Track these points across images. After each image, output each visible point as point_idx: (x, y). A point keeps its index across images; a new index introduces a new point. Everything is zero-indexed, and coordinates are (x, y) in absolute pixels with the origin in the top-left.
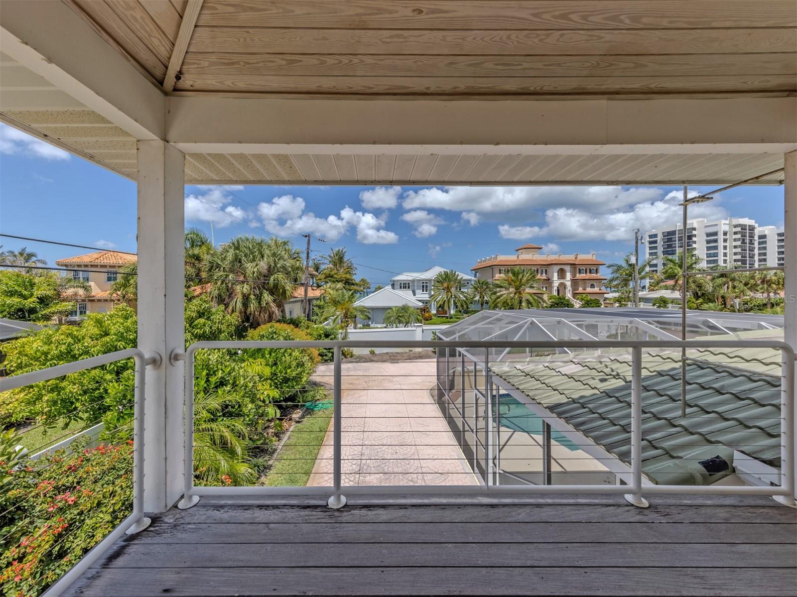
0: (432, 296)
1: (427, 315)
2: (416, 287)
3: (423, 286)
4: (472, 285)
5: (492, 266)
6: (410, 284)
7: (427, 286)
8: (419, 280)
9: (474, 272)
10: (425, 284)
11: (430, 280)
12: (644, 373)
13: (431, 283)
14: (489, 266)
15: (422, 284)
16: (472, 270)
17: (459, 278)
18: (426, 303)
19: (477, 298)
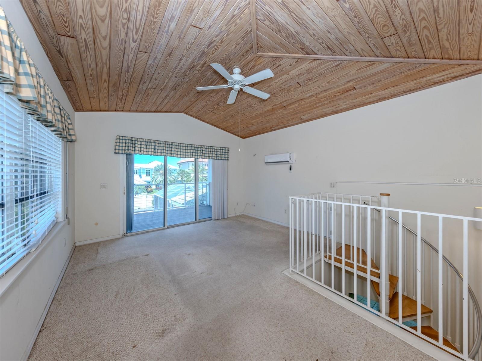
0: (153, 178)
1: (149, 189)
2: (142, 173)
3: (147, 172)
4: (177, 172)
5: (189, 162)
6: (138, 171)
7: (149, 172)
8: (144, 169)
9: (179, 164)
10: (148, 171)
11: (152, 169)
12: (186, 201)
13: (152, 171)
14: (187, 162)
15: (146, 171)
16: (178, 163)
17: (170, 168)
18: (149, 182)
19: (180, 179)
